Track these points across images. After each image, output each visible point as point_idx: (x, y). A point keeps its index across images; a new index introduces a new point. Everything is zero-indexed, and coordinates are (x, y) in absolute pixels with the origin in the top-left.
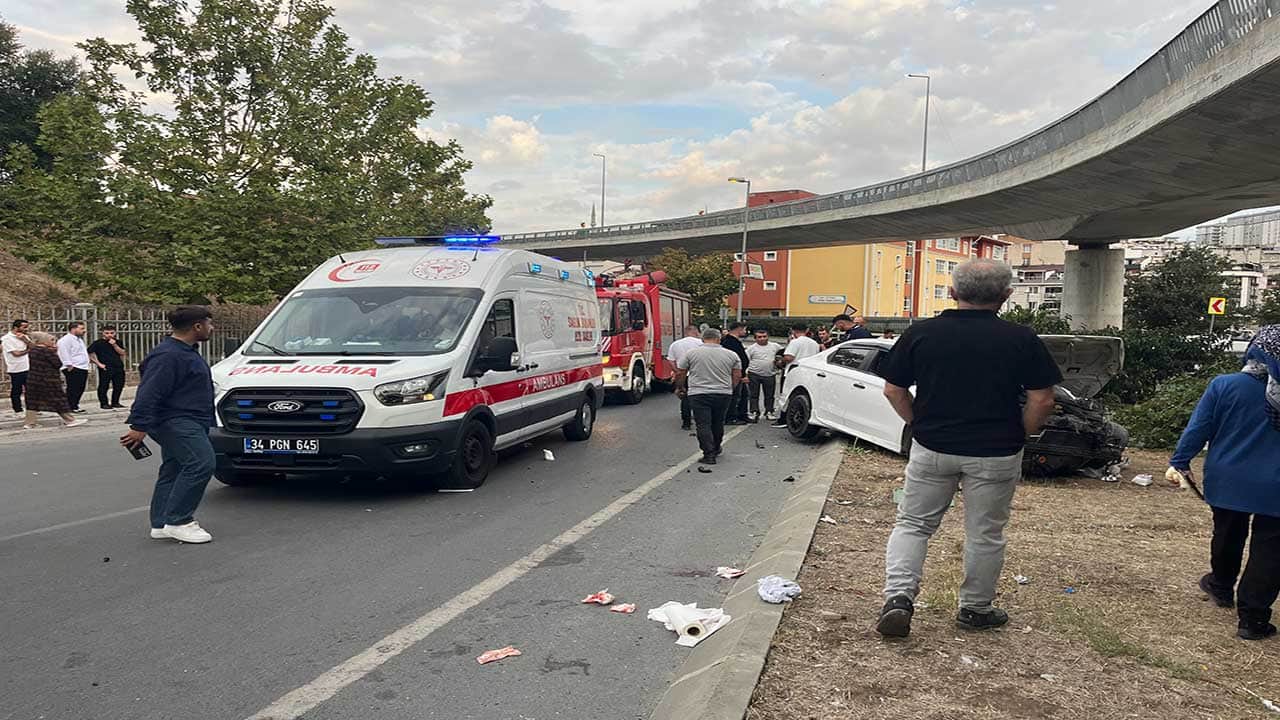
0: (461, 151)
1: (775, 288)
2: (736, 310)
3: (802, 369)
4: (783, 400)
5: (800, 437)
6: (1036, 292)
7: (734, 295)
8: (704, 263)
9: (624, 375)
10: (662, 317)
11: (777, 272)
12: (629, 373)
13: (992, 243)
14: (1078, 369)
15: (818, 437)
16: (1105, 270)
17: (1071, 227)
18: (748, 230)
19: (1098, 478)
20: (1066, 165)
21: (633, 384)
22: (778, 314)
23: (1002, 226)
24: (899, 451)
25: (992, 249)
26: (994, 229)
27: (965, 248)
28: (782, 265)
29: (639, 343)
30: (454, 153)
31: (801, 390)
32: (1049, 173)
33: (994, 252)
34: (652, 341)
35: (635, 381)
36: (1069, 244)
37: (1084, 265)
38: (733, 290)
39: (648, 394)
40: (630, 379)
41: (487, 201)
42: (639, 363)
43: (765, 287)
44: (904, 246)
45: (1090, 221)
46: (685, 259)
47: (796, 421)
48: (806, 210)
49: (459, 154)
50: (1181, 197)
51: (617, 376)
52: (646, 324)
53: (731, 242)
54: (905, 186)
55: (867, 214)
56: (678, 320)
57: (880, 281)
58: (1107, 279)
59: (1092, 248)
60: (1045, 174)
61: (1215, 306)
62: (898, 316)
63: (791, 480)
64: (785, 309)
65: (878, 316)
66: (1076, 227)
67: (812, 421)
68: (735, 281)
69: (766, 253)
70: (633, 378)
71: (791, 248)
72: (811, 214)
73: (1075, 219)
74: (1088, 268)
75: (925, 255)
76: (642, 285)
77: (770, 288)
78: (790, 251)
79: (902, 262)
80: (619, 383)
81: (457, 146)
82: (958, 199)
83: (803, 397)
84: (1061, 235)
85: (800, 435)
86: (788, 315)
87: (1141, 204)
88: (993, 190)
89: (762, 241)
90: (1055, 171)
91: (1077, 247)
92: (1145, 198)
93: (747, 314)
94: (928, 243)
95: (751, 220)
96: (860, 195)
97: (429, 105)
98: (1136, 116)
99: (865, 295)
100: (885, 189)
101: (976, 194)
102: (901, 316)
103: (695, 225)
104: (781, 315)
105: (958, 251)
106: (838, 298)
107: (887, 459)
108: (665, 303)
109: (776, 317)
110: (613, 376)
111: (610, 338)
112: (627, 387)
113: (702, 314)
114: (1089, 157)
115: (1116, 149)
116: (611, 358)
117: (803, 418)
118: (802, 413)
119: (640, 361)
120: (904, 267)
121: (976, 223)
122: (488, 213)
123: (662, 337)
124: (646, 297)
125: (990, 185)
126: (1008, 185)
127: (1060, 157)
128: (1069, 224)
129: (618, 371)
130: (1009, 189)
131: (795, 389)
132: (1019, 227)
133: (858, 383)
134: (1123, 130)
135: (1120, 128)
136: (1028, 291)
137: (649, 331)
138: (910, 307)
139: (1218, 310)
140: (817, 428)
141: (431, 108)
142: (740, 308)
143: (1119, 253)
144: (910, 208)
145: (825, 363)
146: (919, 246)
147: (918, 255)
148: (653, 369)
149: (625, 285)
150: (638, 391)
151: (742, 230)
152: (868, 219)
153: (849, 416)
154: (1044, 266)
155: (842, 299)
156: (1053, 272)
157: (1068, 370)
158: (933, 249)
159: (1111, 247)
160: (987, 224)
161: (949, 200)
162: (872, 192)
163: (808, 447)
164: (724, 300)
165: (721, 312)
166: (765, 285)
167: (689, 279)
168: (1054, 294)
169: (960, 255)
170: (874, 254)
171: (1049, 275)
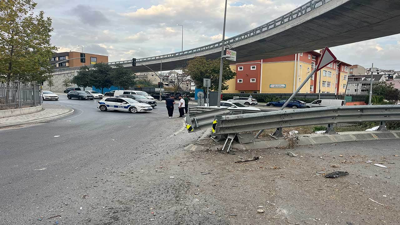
1: (255, 82)
6: (358, 85)
11: (256, 75)
13: (344, 64)
22: (256, 92)
25: (344, 67)
27: (335, 66)
28: (258, 72)
43: (251, 81)
57: (301, 78)
64: (260, 90)
65: (300, 93)
69: (251, 66)
77: (253, 82)
78: (262, 65)
79: (310, 70)
86: (260, 93)
93: (243, 92)
99: (294, 84)
104: (257, 93)
105: (332, 67)
106: (282, 85)
109: (255, 94)
136: (355, 85)
138: (313, 90)
154: (360, 76)
155: (285, 86)
156: (365, 78)
168: (365, 86)
169: (333, 69)
170: (299, 67)
171: (363, 79)
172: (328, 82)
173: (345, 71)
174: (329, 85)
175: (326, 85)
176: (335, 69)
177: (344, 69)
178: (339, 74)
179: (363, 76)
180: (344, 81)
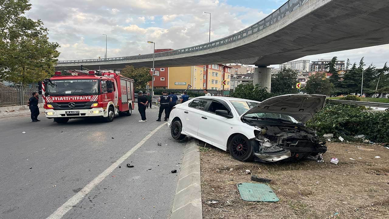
0: (43, 24)
1: (164, 80)
2: (152, 86)
3: (178, 109)
4: (169, 123)
5: (177, 139)
6: (239, 82)
7: (151, 81)
8: (141, 71)
9: (104, 111)
10: (122, 88)
11: (165, 75)
12: (107, 110)
13: (227, 67)
14: (303, 110)
15: (184, 140)
16: (266, 75)
17: (257, 60)
18: (155, 60)
19: (316, 161)
20: (259, 38)
21: (109, 114)
22: (165, 88)
23: (235, 60)
24: (225, 150)
25: (228, 69)
26: (233, 61)
27: (220, 68)
28: (166, 72)
29: (111, 98)
30: (39, 24)
31: (177, 119)
32: (253, 41)
33: (228, 70)
34: (117, 97)
35: (110, 113)
36: (255, 66)
37: (260, 72)
38: (150, 80)
39: (116, 117)
40: (107, 113)
41: (57, 45)
42: (111, 106)
43: (161, 80)
44: (202, 67)
45: (263, 58)
46: (134, 69)
47: (175, 132)
48: (173, 54)
49: (42, 25)
50: (294, 50)
51: (101, 111)
52: (115, 90)
53: (149, 65)
54: (205, 46)
55: (193, 55)
56: (129, 89)
57: (196, 78)
58: (267, 77)
59: (262, 67)
60: (252, 41)
61: (298, 86)
62: (201, 89)
63: (175, 172)
64: (167, 87)
65: (196, 89)
66: (258, 60)
67: (182, 133)
68: (151, 77)
69: (161, 69)
70: (109, 112)
71: (169, 67)
72: (175, 56)
73: (258, 57)
74: (261, 73)
75: (209, 71)
76: (113, 75)
77: (163, 80)
78: (169, 68)
79: (202, 72)
80: (102, 114)
81: (41, 22)
82: (222, 50)
83: (178, 122)
84: (253, 63)
85: (177, 138)
86: (168, 88)
87: (280, 53)
88: (234, 47)
89: (159, 64)
90: (255, 40)
91: (258, 67)
92: (282, 50)
93: (156, 88)
94: (210, 66)
95: (156, 57)
96: (191, 49)
97: (30, 5)
98: (287, 18)
99: (192, 82)
100: (199, 47)
101: (228, 49)
102: (202, 89)
103: (137, 58)
104: (166, 88)
105: (218, 70)
106: (183, 83)
107: (220, 154)
108: (123, 83)
109: (165, 89)
110: (99, 111)
111: (97, 96)
112: (106, 115)
113: (140, 88)
114: (268, 35)
115: (278, 31)
116: (98, 104)
117: (178, 131)
118: (178, 129)
119: (112, 105)
120: (203, 74)
121: (227, 59)
122: (57, 49)
123: (122, 95)
124: (114, 80)
125: (233, 46)
126: (239, 46)
127: (257, 36)
128: (256, 59)
129: (102, 109)
130: (239, 47)
131: (174, 118)
132: (240, 60)
133: (204, 116)
134: (281, 24)
135: (280, 24)
136: (237, 81)
137: (116, 93)
138: (205, 86)
139: (299, 87)
140: (184, 136)
141: (31, 7)
142: (153, 86)
143: (270, 69)
144: (207, 53)
145: (188, 107)
146: (207, 67)
147: (207, 70)
148: (118, 108)
149: (107, 75)
150: (111, 117)
151: (153, 60)
152: (193, 57)
153: (199, 132)
154: (241, 75)
155: (185, 83)
157: (299, 110)
158: (211, 68)
159: (267, 67)
160: (230, 59)
161: (219, 51)
162: (194, 48)
163: (181, 144)
164: (148, 83)
165: (146, 87)
166: (161, 79)
167: (136, 76)
168: (244, 83)
169: (219, 70)
170: (194, 70)
171: (243, 77)
172: (216, 80)
173: (228, 72)
174: (216, 82)
175: (215, 83)
176: (221, 71)
177: (227, 71)
178: (224, 74)
179: (243, 75)
180: (228, 79)
